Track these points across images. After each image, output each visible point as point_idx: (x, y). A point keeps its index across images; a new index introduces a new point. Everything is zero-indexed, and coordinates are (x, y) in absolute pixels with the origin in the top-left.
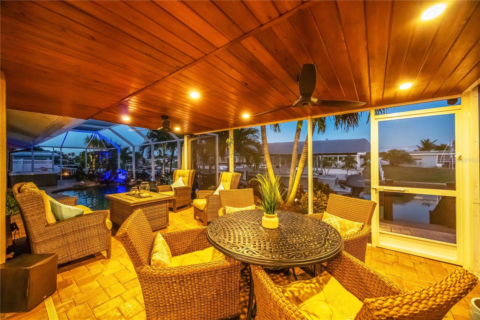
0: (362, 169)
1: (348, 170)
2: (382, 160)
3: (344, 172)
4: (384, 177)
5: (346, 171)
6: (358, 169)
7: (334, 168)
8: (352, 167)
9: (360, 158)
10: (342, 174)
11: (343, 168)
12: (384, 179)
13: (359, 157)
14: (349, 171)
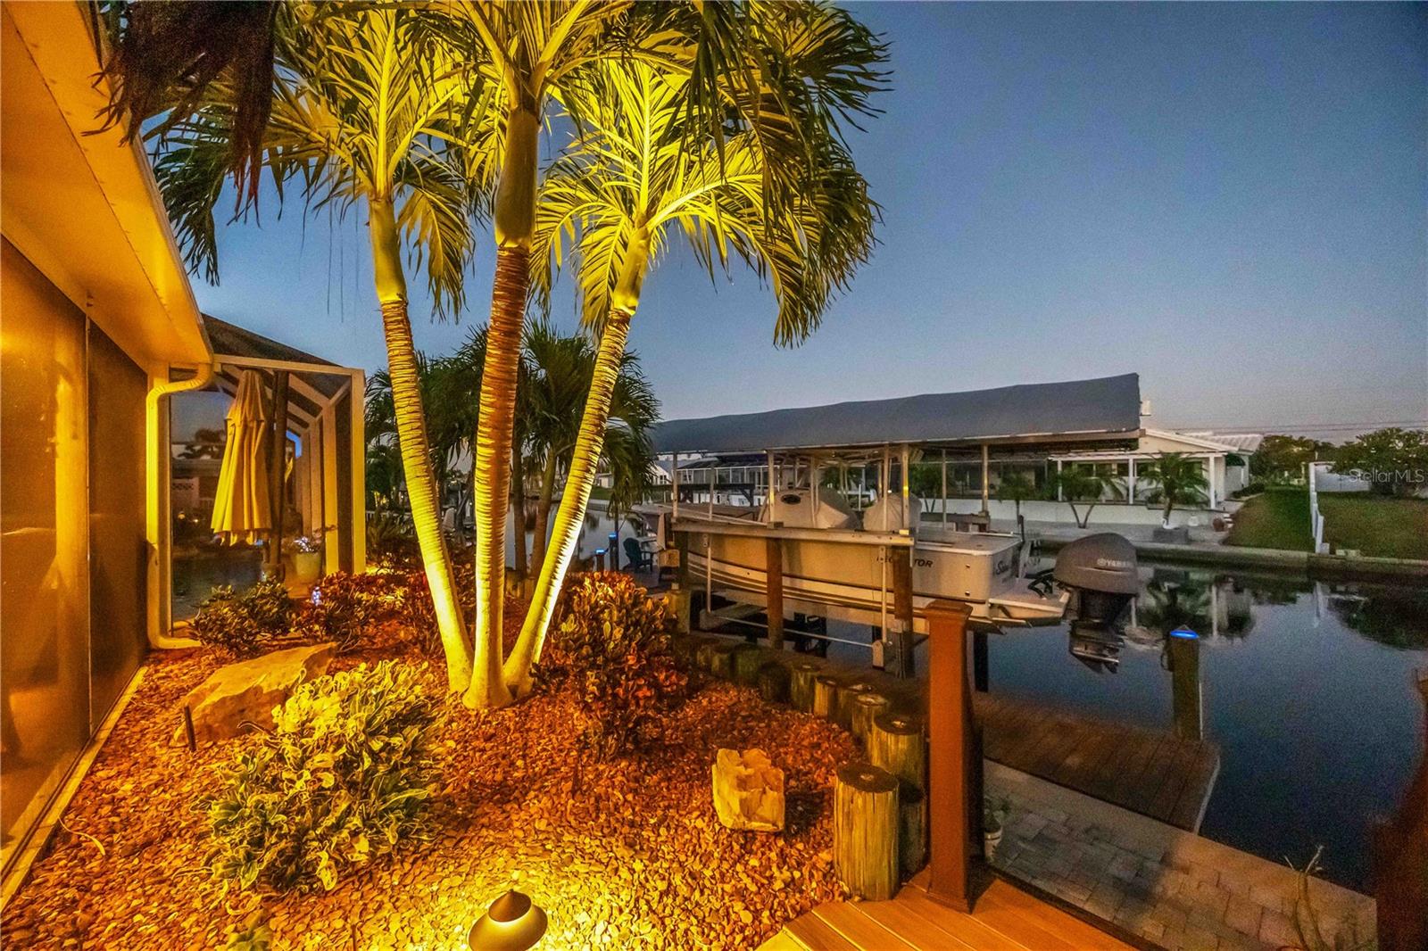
0: (1236, 506)
1: (1170, 508)
2: (1331, 472)
3: (1154, 518)
4: (1324, 541)
5: (1162, 513)
6: (1213, 506)
7: (1109, 503)
8: (1189, 500)
9: (1228, 464)
10: (1143, 526)
11: (1153, 501)
12: (1327, 546)
13: (1222, 464)
14: (1172, 512)
